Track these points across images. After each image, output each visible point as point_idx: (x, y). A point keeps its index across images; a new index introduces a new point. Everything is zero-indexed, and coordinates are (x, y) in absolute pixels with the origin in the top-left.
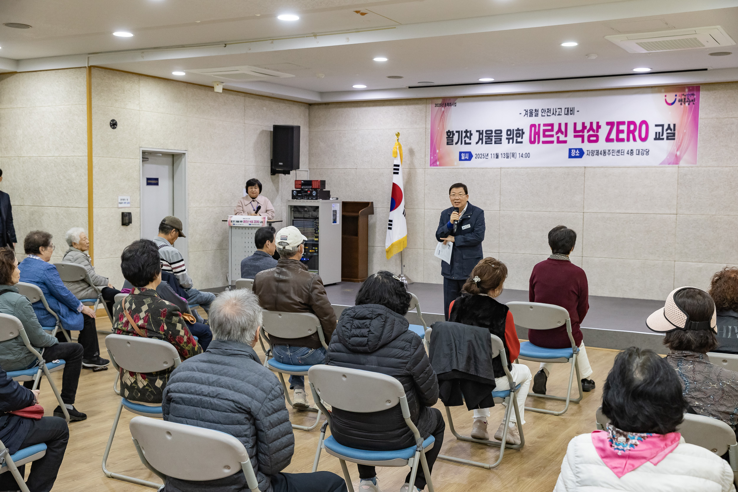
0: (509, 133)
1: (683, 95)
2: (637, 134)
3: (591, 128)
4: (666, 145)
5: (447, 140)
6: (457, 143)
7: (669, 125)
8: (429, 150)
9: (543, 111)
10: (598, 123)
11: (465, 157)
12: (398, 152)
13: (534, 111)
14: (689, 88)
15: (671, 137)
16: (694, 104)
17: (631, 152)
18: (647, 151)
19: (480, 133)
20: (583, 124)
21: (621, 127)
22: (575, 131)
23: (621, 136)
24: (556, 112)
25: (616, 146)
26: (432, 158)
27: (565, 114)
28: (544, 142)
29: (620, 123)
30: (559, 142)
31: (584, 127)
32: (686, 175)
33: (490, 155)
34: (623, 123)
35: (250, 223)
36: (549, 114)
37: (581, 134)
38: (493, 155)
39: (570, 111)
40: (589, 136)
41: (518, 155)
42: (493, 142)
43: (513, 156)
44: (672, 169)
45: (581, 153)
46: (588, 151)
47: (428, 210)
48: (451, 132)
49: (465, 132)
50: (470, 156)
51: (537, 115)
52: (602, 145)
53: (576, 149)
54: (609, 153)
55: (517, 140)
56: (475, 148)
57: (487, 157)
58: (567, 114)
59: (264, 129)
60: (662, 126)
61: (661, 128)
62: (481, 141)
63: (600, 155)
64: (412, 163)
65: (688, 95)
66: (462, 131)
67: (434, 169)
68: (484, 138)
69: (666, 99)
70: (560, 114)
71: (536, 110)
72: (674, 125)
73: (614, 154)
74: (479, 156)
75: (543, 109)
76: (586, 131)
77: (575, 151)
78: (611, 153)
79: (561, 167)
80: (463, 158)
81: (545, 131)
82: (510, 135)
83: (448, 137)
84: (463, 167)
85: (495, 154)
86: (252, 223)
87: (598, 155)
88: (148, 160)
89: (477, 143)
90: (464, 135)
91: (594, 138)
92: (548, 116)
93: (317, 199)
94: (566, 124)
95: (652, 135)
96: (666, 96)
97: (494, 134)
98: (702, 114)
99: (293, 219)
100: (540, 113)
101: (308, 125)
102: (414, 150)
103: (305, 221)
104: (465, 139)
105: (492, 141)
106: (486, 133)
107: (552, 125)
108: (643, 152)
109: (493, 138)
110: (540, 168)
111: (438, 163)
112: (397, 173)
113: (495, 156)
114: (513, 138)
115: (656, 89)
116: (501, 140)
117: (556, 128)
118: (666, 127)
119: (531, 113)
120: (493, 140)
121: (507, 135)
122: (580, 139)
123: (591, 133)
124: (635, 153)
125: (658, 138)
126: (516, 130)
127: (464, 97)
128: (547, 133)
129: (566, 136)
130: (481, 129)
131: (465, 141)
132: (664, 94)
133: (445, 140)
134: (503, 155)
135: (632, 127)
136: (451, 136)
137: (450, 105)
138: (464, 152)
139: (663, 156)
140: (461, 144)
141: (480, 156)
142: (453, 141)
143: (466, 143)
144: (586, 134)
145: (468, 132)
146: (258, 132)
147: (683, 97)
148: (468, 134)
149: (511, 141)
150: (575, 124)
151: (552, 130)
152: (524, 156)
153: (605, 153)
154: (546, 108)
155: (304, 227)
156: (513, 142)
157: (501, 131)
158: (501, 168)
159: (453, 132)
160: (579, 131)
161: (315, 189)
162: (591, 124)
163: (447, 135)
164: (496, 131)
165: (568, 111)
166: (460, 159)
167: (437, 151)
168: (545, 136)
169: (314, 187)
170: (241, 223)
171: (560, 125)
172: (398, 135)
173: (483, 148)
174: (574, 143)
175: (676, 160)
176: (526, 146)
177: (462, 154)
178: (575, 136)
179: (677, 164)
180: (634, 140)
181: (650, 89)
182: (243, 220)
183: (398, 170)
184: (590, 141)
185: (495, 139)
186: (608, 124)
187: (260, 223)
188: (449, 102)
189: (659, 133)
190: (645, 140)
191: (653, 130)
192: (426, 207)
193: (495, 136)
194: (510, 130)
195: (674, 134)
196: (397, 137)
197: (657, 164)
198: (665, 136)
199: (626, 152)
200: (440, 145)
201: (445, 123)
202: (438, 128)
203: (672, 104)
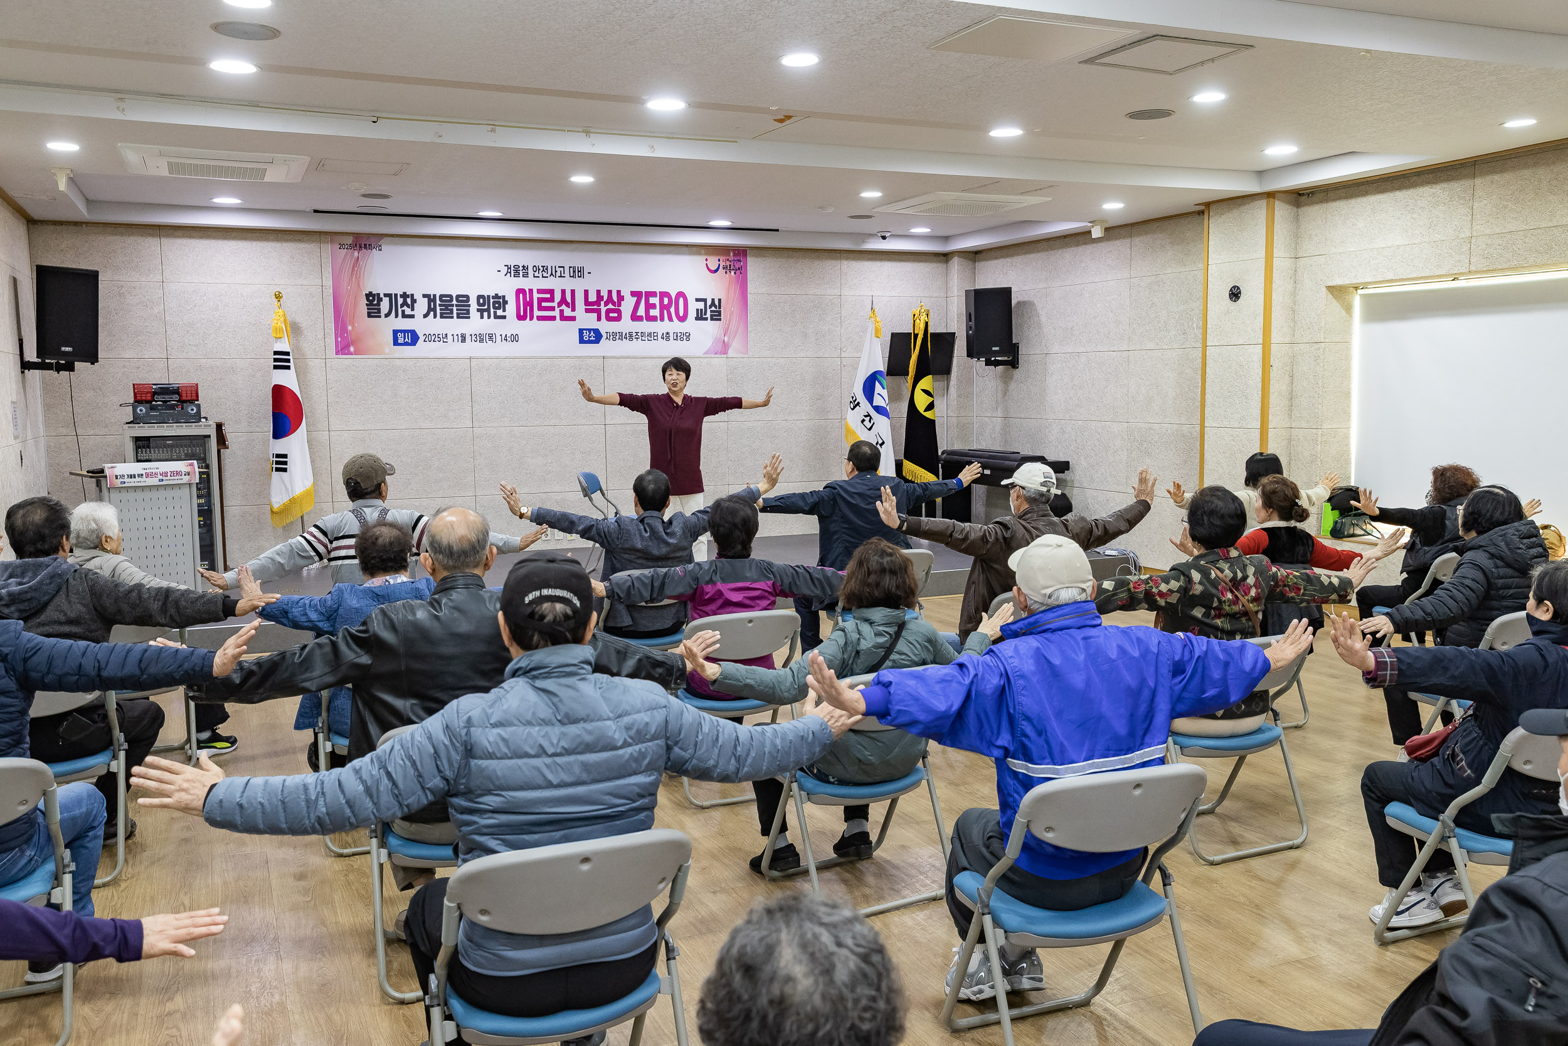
0: (481, 301)
2: (672, 310)
3: (610, 300)
4: (709, 325)
5: (368, 309)
6: (387, 315)
7: (713, 300)
8: (331, 326)
9: (536, 269)
10: (619, 292)
11: (405, 339)
12: (284, 328)
13: (521, 268)
14: (733, 251)
15: (716, 316)
17: (666, 336)
18: (687, 334)
19: (430, 299)
20: (598, 292)
21: (652, 300)
22: (587, 302)
23: (653, 313)
24: (556, 271)
25: (645, 326)
26: (339, 339)
27: (570, 277)
28: (540, 318)
29: (649, 294)
30: (563, 318)
31: (600, 297)
32: (736, 368)
33: (450, 337)
34: (654, 294)
35: (161, 477)
36: (545, 275)
37: (596, 307)
38: (456, 337)
39: (578, 272)
40: (608, 311)
41: (498, 338)
42: (455, 315)
43: (491, 338)
44: (718, 361)
45: (597, 337)
46: (607, 333)
47: (338, 433)
48: (374, 294)
49: (401, 296)
50: (413, 338)
51: (526, 275)
52: (626, 324)
53: (590, 330)
54: (637, 337)
55: (495, 313)
56: (421, 324)
57: (445, 340)
58: (573, 277)
60: (705, 300)
61: (703, 303)
62: (432, 313)
63: (624, 340)
64: (297, 348)
66: (396, 295)
67: (345, 360)
68: (438, 308)
69: (706, 265)
70: (563, 275)
71: (524, 267)
72: (720, 300)
73: (643, 338)
74: (429, 338)
75: (535, 266)
76: (602, 303)
78: (640, 337)
79: (568, 357)
80: (401, 341)
81: (540, 300)
82: (483, 305)
83: (370, 304)
84: (401, 356)
85: (460, 335)
86: (166, 476)
87: (622, 340)
89: (425, 316)
90: (400, 301)
91: (616, 315)
92: (543, 277)
93: (198, 421)
94: (573, 292)
95: (692, 314)
96: (706, 260)
97: (454, 302)
98: (750, 288)
100: (531, 272)
104: (403, 309)
105: (452, 312)
106: (441, 300)
107: (551, 292)
108: (682, 336)
109: (455, 308)
110: (536, 358)
111: (352, 349)
112: (288, 368)
113: (460, 339)
114: (488, 310)
115: (695, 249)
116: (468, 312)
117: (558, 297)
118: (709, 303)
119: (516, 271)
120: (455, 312)
121: (479, 304)
122: (595, 315)
123: (610, 306)
124: (671, 338)
125: (700, 316)
126: (493, 297)
127: (392, 236)
128: (544, 304)
129: (573, 310)
130: (432, 292)
131: (403, 312)
133: (363, 309)
134: (474, 338)
135: (666, 301)
136: (376, 302)
137: (369, 247)
138: (401, 331)
139: (708, 343)
140: (397, 316)
141: (433, 338)
142: (379, 311)
143: (404, 316)
144: (603, 309)
145: (408, 296)
147: (728, 263)
148: (409, 301)
149: (485, 314)
150: (586, 292)
151: (552, 300)
152: (509, 339)
153: (631, 336)
154: (540, 264)
156: (489, 317)
157: (467, 297)
158: (470, 358)
159: (379, 294)
160: (592, 304)
161: (192, 402)
162: (610, 292)
163: (368, 299)
164: (458, 296)
165: (574, 272)
166: (396, 343)
167: (350, 328)
168: (540, 308)
170: (140, 479)
171: (563, 292)
172: (278, 296)
173: (437, 325)
174: (588, 320)
175: (724, 349)
176: (511, 324)
177: (399, 334)
178: (587, 311)
179: (725, 353)
180: (670, 319)
181: (685, 249)
182: (143, 472)
183: (286, 361)
184: (609, 319)
185: (457, 310)
186: (633, 294)
187: (183, 476)
188: (368, 243)
189: (701, 310)
190: (682, 319)
191: (693, 307)
192: (332, 428)
193: (457, 306)
194: (482, 297)
195: (720, 312)
196: (275, 300)
197: (701, 354)
198: (708, 315)
199: (659, 336)
200: (354, 316)
201: (361, 279)
202: (349, 288)
203: (716, 271)
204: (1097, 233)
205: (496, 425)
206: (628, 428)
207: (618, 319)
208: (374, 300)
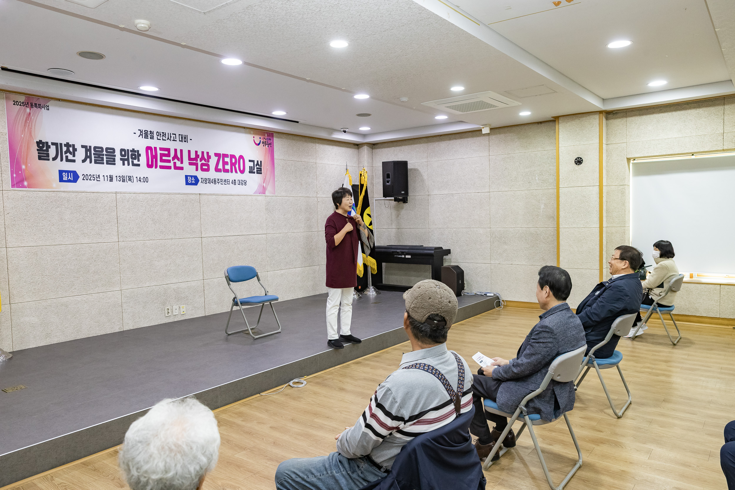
0: (123, 153)
1: (264, 138)
2: (237, 166)
3: (203, 158)
4: (256, 176)
5: (39, 153)
6: (54, 159)
7: (258, 161)
9: (158, 134)
10: (208, 153)
11: (68, 177)
13: (149, 133)
14: (267, 133)
15: (259, 172)
16: (271, 147)
17: (234, 182)
18: (245, 181)
19: (87, 149)
20: (196, 152)
21: (226, 159)
22: (190, 159)
23: (226, 167)
24: (171, 137)
25: (222, 175)
26: (15, 175)
27: (180, 141)
28: (162, 167)
29: (225, 156)
30: (176, 168)
31: (197, 156)
32: (269, 202)
33: (102, 178)
34: (227, 156)
36: (164, 138)
37: (195, 162)
38: (106, 178)
39: (184, 139)
40: (202, 165)
41: (135, 179)
42: (105, 162)
43: (130, 179)
44: (261, 198)
45: (196, 181)
46: (202, 178)
47: (14, 249)
48: (44, 143)
49: (65, 145)
50: (75, 177)
51: (152, 138)
52: (212, 174)
53: (192, 176)
54: (218, 182)
55: (132, 162)
56: (80, 167)
57: (98, 179)
58: (181, 141)
60: (253, 161)
61: (252, 163)
62: (88, 160)
63: (211, 183)
65: (267, 139)
66: (61, 144)
67: (19, 192)
68: (93, 156)
69: (254, 140)
70: (175, 139)
71: (151, 132)
72: (261, 162)
73: (222, 183)
74: (86, 177)
75: (157, 132)
76: (199, 159)
77: (191, 178)
78: (220, 182)
79: (179, 194)
80: (65, 178)
81: (162, 155)
82: (124, 156)
83: (40, 150)
84: (66, 190)
85: (109, 177)
87: (210, 183)
89: (84, 161)
90: (64, 149)
91: (206, 167)
92: (163, 140)
94: (181, 151)
95: (247, 169)
96: (254, 137)
97: (105, 153)
98: (276, 156)
100: (155, 136)
104: (66, 155)
105: (103, 160)
106: (94, 150)
107: (168, 150)
108: (242, 182)
109: (105, 157)
110: (159, 193)
111: (26, 183)
113: (109, 179)
114: (128, 160)
115: (248, 130)
116: (114, 160)
117: (172, 154)
118: (256, 163)
119: (146, 134)
120: (105, 159)
121: (121, 155)
122: (195, 167)
123: (203, 162)
124: (237, 183)
125: (251, 172)
126: (131, 151)
127: (59, 100)
128: (164, 158)
129: (182, 163)
130: (88, 144)
131: (67, 157)
132: (253, 136)
133: (35, 154)
134: (118, 178)
135: (234, 160)
136: (45, 148)
137: (39, 106)
138: (65, 171)
139: (255, 187)
140: (62, 160)
141: (89, 177)
142: (48, 155)
143: (68, 160)
144: (199, 163)
145: (70, 146)
147: (265, 140)
148: (71, 149)
149: (126, 162)
150: (189, 151)
151: (169, 155)
152: (142, 180)
153: (215, 181)
154: (161, 131)
156: (129, 164)
157: (114, 149)
158: (116, 193)
159: (47, 143)
160: (193, 159)
162: (203, 153)
163: (38, 146)
164: (107, 149)
165: (182, 138)
166: (61, 180)
167: (24, 167)
168: (162, 160)
171: (176, 151)
173: (92, 168)
174: (190, 170)
175: (263, 191)
176: (143, 170)
177: (64, 173)
178: (190, 164)
179: (264, 193)
181: (243, 130)
184: (203, 170)
185: (107, 158)
186: (216, 155)
188: (38, 103)
189: (252, 167)
190: (242, 172)
191: (248, 165)
192: (9, 245)
193: (106, 155)
194: (124, 150)
195: (261, 169)
197: (252, 193)
198: (255, 171)
199: (231, 182)
200: (27, 158)
201: (33, 130)
202: (22, 136)
203: (258, 144)
204: (486, 130)
205: (134, 239)
206: (215, 239)
207: (208, 170)
208: (43, 147)
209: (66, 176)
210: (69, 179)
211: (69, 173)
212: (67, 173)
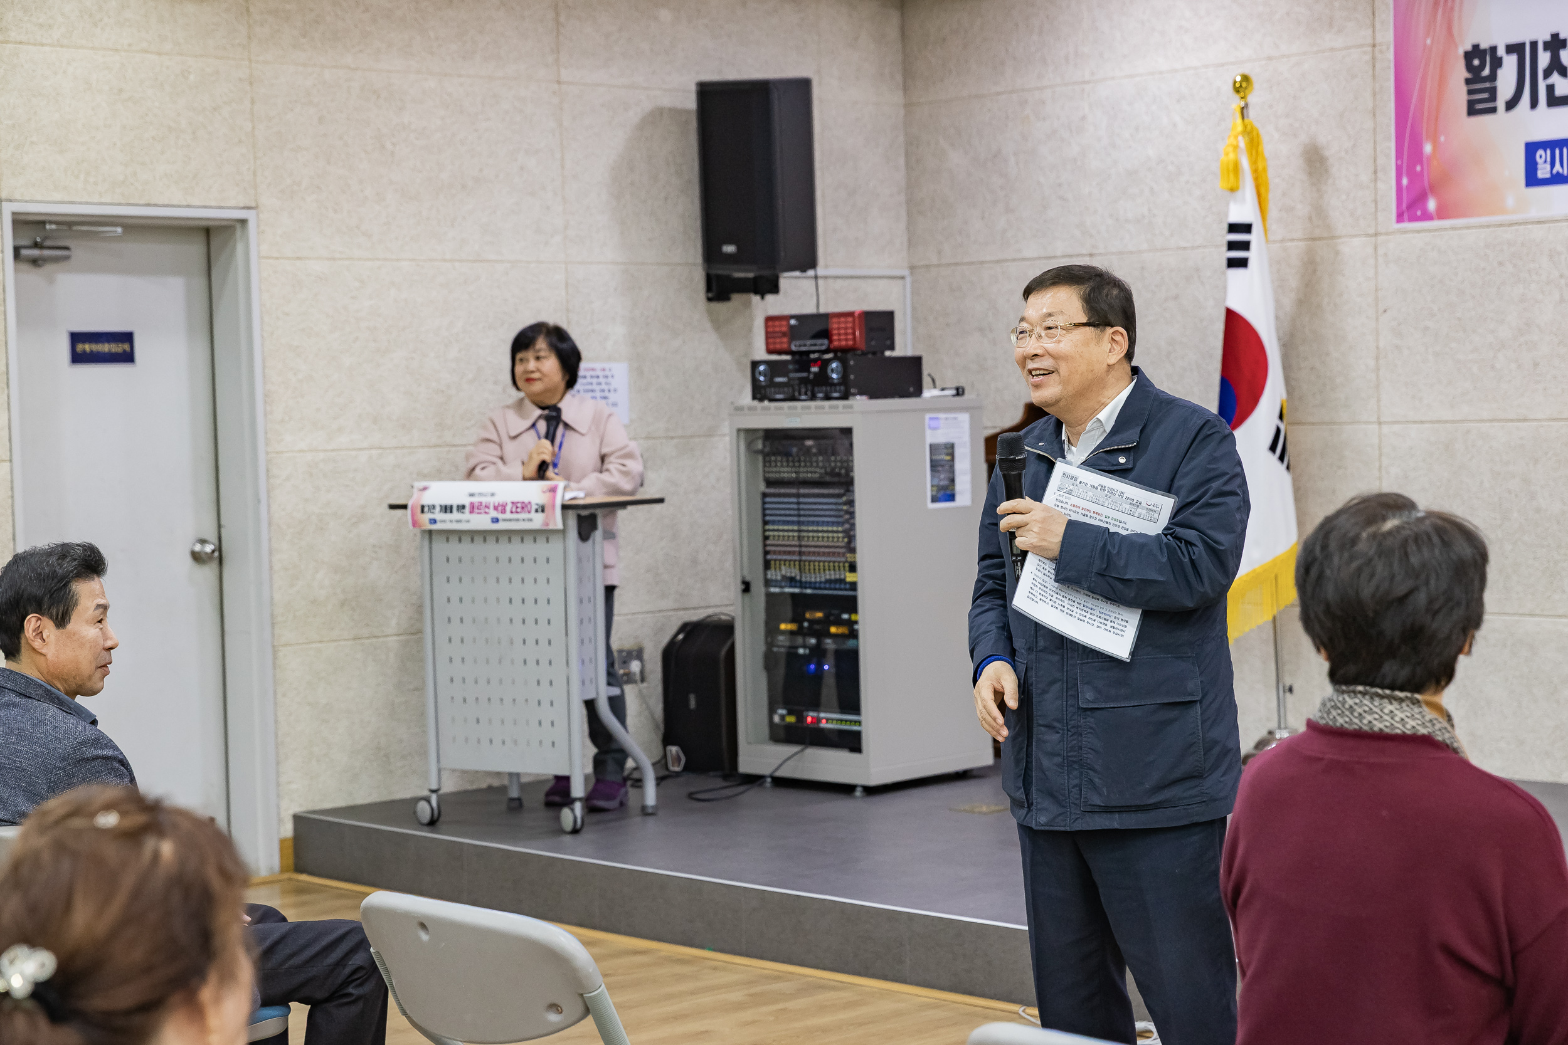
5: (1470, 92)
6: (1511, 105)
8: (1390, 147)
11: (1553, 165)
12: (1245, 163)
26: (1405, 181)
35: (495, 514)
47: (1396, 428)
48: (1485, 51)
49: (1547, 46)
59: (667, 102)
64: (1319, 213)
66: (1534, 45)
67: (1418, 234)
80: (1543, 172)
83: (1473, 78)
84: (1545, 214)
86: (504, 511)
88: (67, 258)
90: (1544, 59)
93: (845, 397)
99: (762, 487)
101: (899, 78)
102: (1327, 153)
103: (805, 496)
104: (1550, 81)
111: (1432, 205)
112: (1244, 263)
131: (1550, 89)
133: (1458, 93)
136: (1486, 72)
138: (1545, 144)
140: (1534, 104)
142: (1493, 92)
143: (1554, 101)
145: (1561, 43)
146: (634, 116)
155: (799, 523)
159: (1494, 49)
161: (842, 354)
163: (1469, 67)
166: (1532, 180)
167: (1428, 148)
169: (836, 344)
170: (461, 516)
172: (1243, 86)
177: (1540, 152)
182: (467, 501)
183: (1245, 246)
187: (533, 515)
192: (1387, 415)
196: (1237, 97)
200: (1437, 118)
201: (1456, 14)
202: (1429, 41)
208: (1482, 66)
209: (1545, 162)
210: (1555, 171)
211: (1557, 152)
212: (1548, 152)
